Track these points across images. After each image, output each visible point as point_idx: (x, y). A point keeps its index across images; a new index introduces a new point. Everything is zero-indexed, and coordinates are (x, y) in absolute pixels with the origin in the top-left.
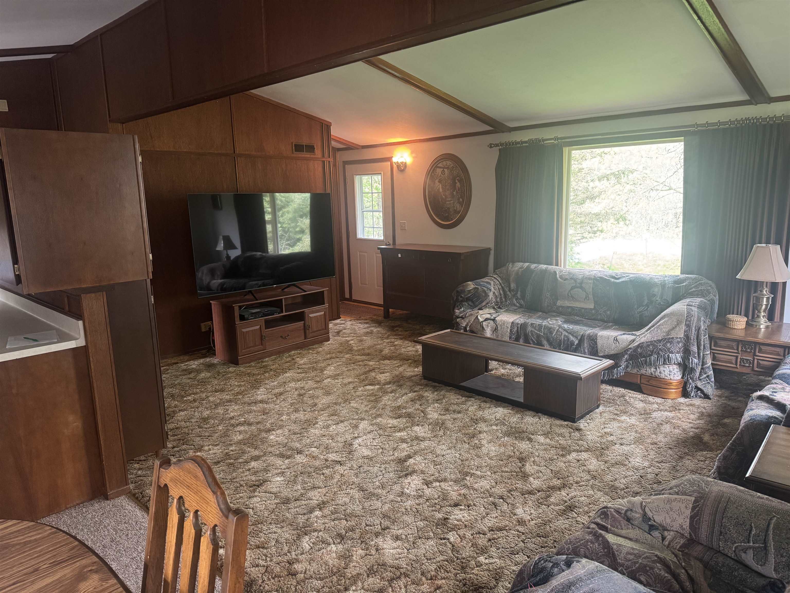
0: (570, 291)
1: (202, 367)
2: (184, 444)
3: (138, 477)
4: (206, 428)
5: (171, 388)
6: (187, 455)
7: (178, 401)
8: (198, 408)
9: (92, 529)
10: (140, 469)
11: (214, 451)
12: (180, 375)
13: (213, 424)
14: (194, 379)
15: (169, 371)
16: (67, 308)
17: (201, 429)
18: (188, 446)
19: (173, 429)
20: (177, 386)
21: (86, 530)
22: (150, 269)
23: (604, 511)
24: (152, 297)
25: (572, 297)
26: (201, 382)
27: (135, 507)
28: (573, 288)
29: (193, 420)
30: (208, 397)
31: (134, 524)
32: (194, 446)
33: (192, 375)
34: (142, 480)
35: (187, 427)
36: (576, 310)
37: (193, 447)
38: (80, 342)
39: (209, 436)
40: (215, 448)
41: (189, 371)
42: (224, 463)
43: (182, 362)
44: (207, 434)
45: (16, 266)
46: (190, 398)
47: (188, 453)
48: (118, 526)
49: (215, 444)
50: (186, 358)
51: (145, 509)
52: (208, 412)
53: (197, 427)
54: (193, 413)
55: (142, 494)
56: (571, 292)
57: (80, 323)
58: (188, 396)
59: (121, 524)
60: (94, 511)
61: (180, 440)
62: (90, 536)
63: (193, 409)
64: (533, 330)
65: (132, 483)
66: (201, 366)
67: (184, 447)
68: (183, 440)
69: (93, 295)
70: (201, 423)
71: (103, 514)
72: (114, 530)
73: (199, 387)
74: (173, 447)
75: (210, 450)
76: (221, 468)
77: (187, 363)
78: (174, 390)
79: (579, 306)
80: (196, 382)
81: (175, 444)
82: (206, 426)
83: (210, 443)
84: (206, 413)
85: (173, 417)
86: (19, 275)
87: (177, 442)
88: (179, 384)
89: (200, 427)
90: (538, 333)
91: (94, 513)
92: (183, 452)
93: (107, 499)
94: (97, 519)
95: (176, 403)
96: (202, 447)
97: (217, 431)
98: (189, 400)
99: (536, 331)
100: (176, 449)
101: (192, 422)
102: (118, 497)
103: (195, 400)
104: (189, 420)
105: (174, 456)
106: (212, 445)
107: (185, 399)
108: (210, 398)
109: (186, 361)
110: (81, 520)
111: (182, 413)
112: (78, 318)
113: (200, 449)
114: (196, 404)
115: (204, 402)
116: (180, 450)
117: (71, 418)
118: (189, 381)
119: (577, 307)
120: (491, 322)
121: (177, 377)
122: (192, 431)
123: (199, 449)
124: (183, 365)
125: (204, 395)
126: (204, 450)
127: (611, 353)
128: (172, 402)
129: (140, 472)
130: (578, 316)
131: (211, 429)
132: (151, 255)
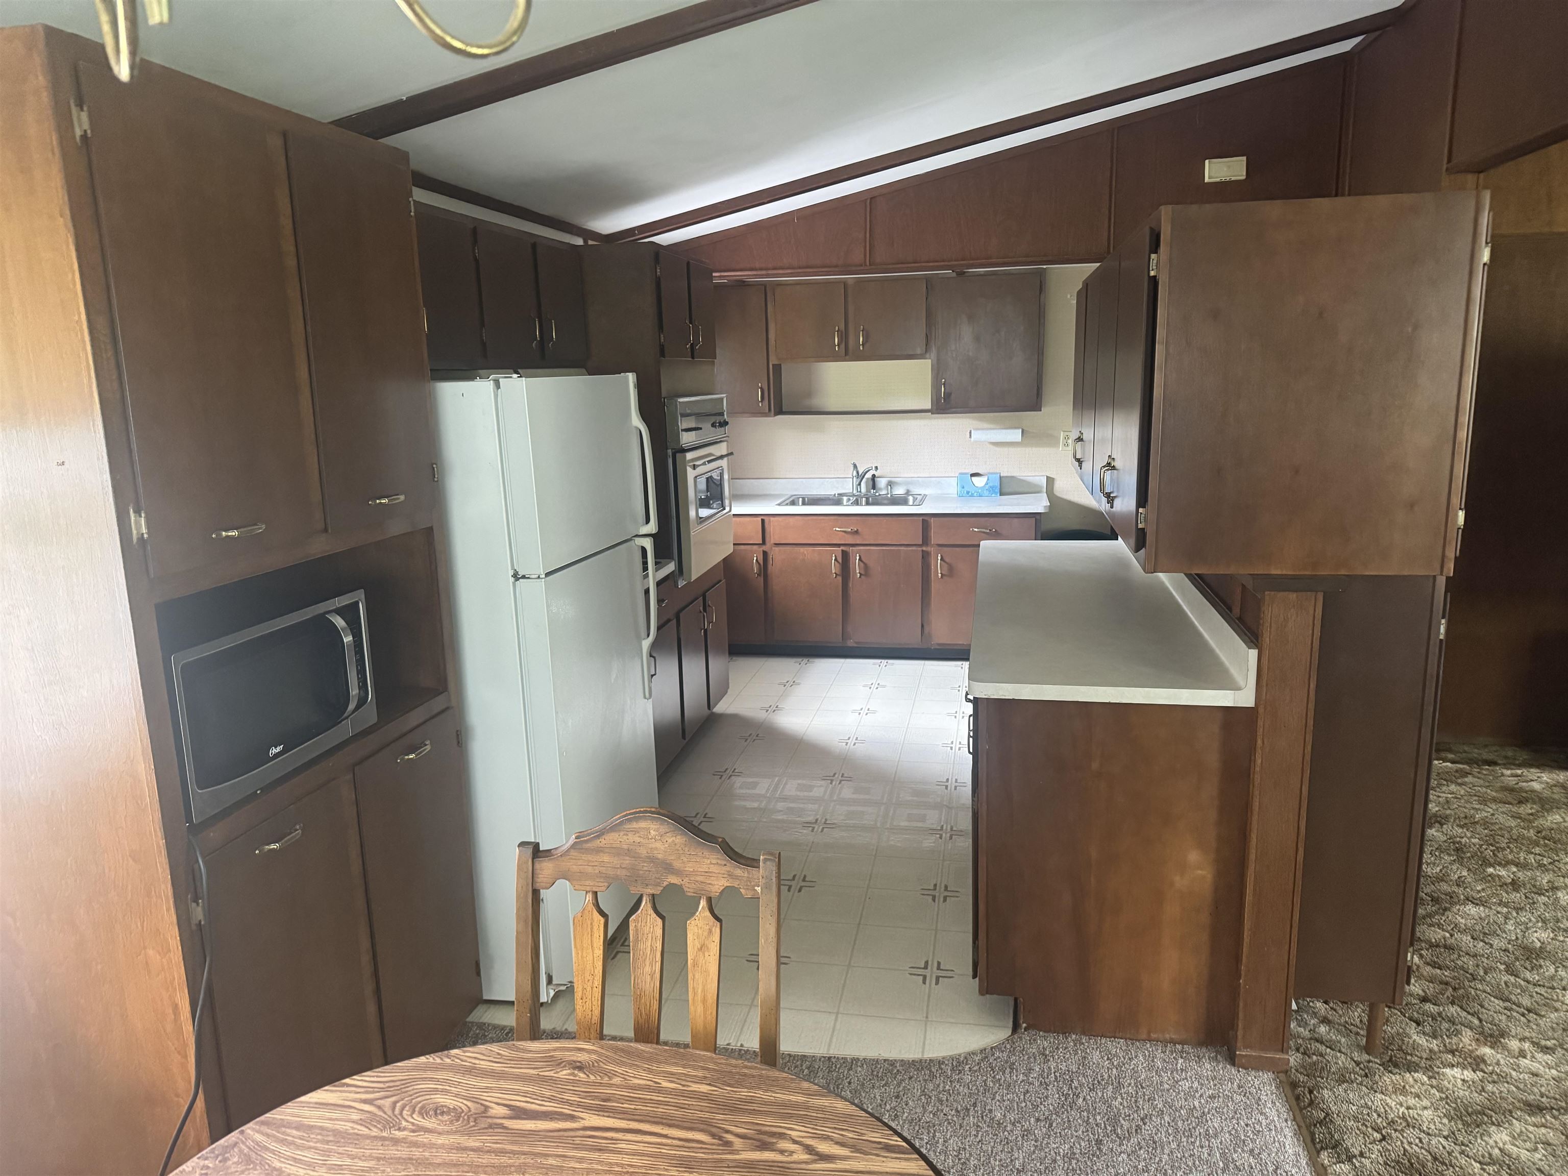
1: (1558, 794)
2: (1453, 1003)
3: (1317, 1040)
4: (1528, 982)
5: (1461, 827)
6: (1455, 1040)
7: (1469, 870)
8: (1518, 910)
9: (1180, 1124)
10: (1325, 1021)
11: (1536, 1067)
12: (1494, 800)
13: (1552, 978)
14: (1528, 821)
15: (1469, 779)
16: (1237, 611)
17: (1512, 979)
18: (1464, 1014)
19: (1437, 946)
20: (1479, 828)
21: (1167, 1118)
22: (1452, 553)
24: (1443, 621)
26: (1544, 838)
27: (1286, 1121)
29: (1495, 942)
30: (1554, 889)
31: (1271, 1169)
32: (1480, 1020)
33: (1526, 809)
34: (1321, 1055)
35: (1475, 956)
37: (1476, 1022)
38: (1245, 698)
39: (1529, 1011)
40: (1539, 1056)
41: (1520, 797)
42: (1555, 1117)
43: (1506, 766)
44: (1526, 1001)
45: (1141, 510)
46: (1503, 873)
47: (1458, 1033)
48: (1235, 1152)
49: (1543, 1043)
50: (1523, 756)
51: (1308, 1140)
52: (1545, 935)
53: (1502, 967)
54: (1501, 919)
55: (1311, 1092)
57: (1253, 654)
58: (1500, 864)
59: (1243, 1151)
60: (1199, 1077)
61: (1447, 984)
62: (1171, 1138)
63: (1505, 910)
65: (1298, 1050)
66: (1556, 790)
67: (1453, 1010)
68: (1455, 989)
69: (1293, 596)
70: (1517, 959)
71: (1212, 1097)
72: (1223, 1155)
73: (1537, 850)
74: (1424, 1000)
75: (1522, 1054)
76: (1543, 1130)
77: (1519, 772)
78: (1469, 834)
80: (1532, 833)
81: (1431, 989)
82: (1528, 975)
83: (1527, 1034)
84: (1539, 936)
85: (1445, 909)
86: (1143, 529)
87: (1438, 988)
88: (1485, 823)
89: (1510, 970)
91: (1196, 1085)
92: (1445, 1025)
93: (1232, 1059)
94: (1196, 1103)
95: (1465, 873)
96: (1503, 1034)
97: (1558, 1005)
98: (1499, 876)
100: (1429, 1007)
101: (1491, 946)
102: (1257, 1069)
103: (1515, 885)
104: (1483, 934)
105: (1418, 1024)
106: (1533, 1043)
107: (1490, 870)
108: (1560, 894)
109: (1519, 766)
110: (1166, 1086)
111: (1472, 910)
112: (1252, 642)
113: (1495, 1038)
114: (1516, 897)
115: (1542, 899)
116: (1440, 1014)
117: (1193, 856)
118: (1513, 823)
121: (1484, 801)
122: (1486, 973)
123: (1491, 1036)
124: (1508, 772)
125: (1544, 880)
126: (1505, 1048)
128: (1454, 867)
129: (1323, 1029)
131: (1542, 991)
132: (1461, 515)
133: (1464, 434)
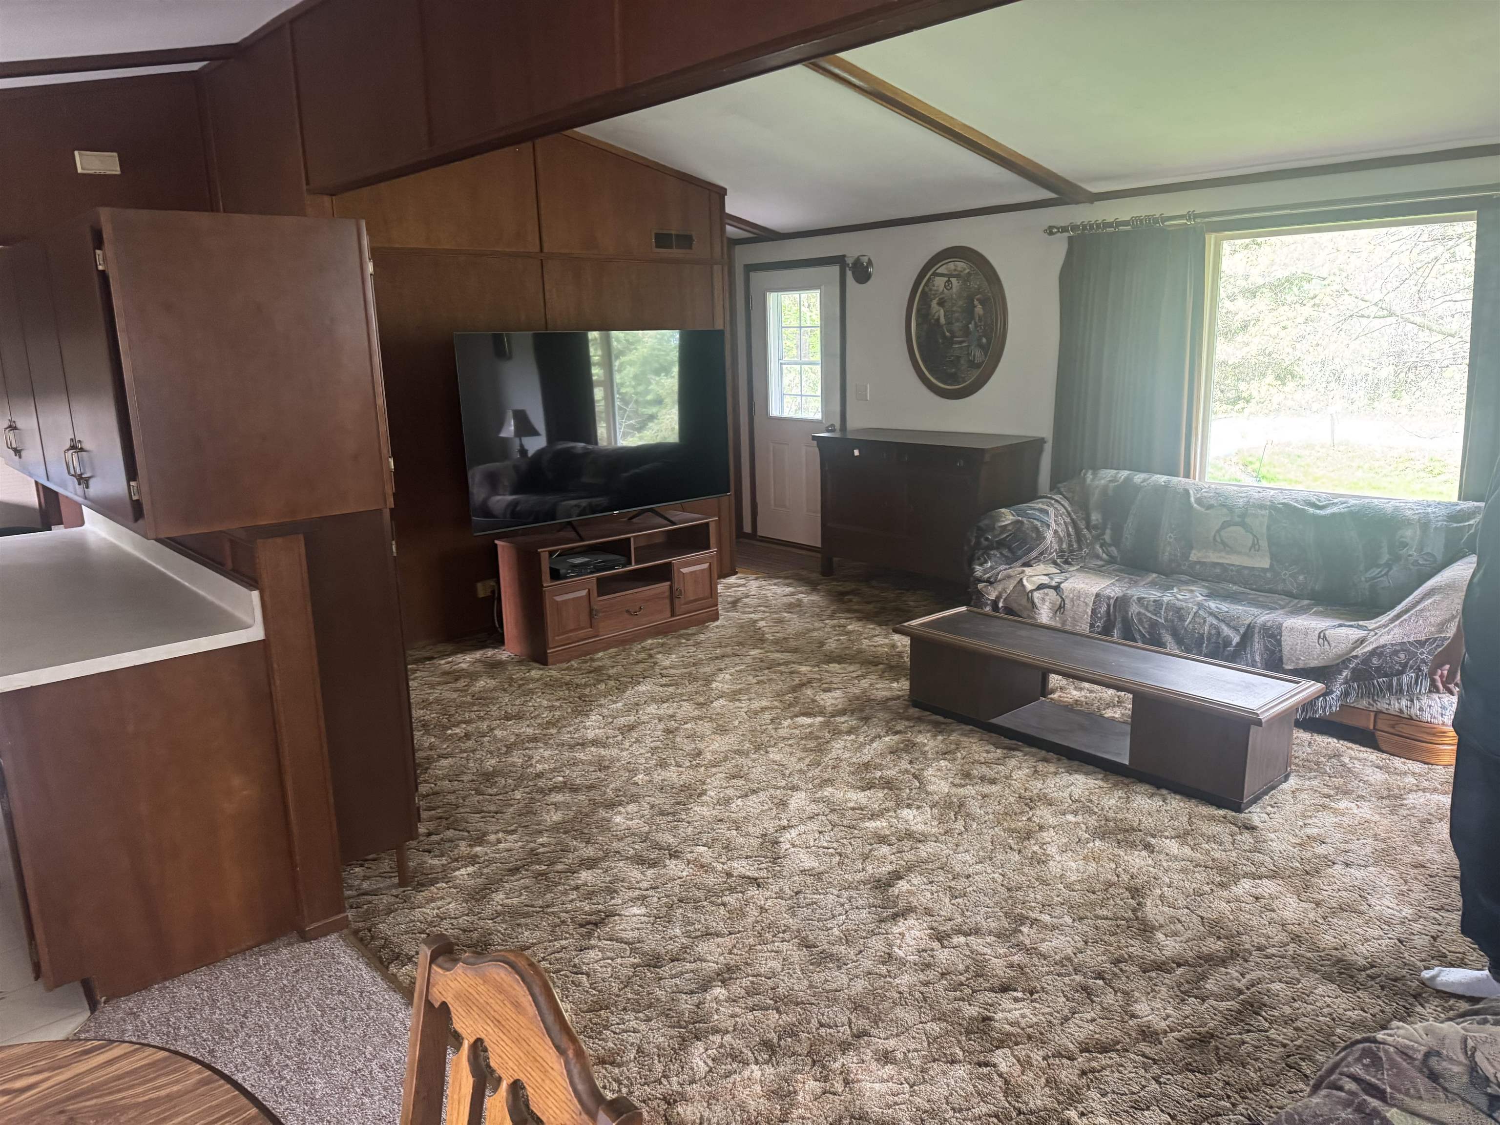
0: (1218, 531)
1: (479, 667)
2: (448, 829)
3: (364, 894)
4: (491, 795)
5: (423, 709)
6: (456, 851)
7: (435, 736)
8: (474, 751)
9: (276, 1003)
10: (366, 878)
11: (508, 845)
12: (439, 684)
13: (505, 787)
14: (463, 691)
15: (418, 674)
16: (229, 565)
17: (481, 797)
18: (457, 832)
19: (428, 795)
20: (435, 706)
21: (264, 1005)
22: (390, 489)
23: (1370, 1048)
24: (394, 542)
25: (1223, 543)
26: (477, 699)
27: (358, 959)
28: (1225, 525)
29: (465, 778)
30: (492, 730)
31: (357, 996)
32: (469, 832)
33: (461, 684)
34: (370, 902)
35: (454, 792)
36: (1232, 571)
37: (466, 834)
38: (255, 633)
39: (496, 813)
40: (510, 838)
41: (455, 676)
42: (527, 870)
43: (441, 657)
44: (493, 808)
45: (132, 483)
46: (458, 731)
47: (458, 846)
48: (327, 999)
49: (509, 829)
50: (450, 648)
51: (378, 964)
52: (493, 762)
53: (473, 792)
54: (464, 762)
55: (370, 931)
56: (1223, 533)
57: (255, 595)
58: (454, 726)
59: (333, 995)
60: (281, 963)
61: (440, 818)
62: (272, 1017)
63: (465, 755)
64: (1143, 611)
65: (351, 907)
66: (477, 664)
67: (450, 833)
68: (447, 819)
69: (279, 540)
70: (481, 783)
71: (297, 971)
72: (319, 1006)
73: (475, 708)
74: (429, 834)
75: (499, 841)
76: (522, 881)
77: (450, 659)
78: (428, 713)
79: (1237, 563)
80: (469, 699)
81: (432, 826)
82: (490, 791)
83: (499, 828)
84: (491, 763)
85: (427, 769)
86: (138, 500)
87: (435, 823)
88: (437, 701)
89: (479, 792)
90: (1154, 617)
91: (280, 969)
92: (448, 844)
93: (305, 937)
94: (285, 982)
95: (433, 740)
96: (485, 834)
97: (512, 802)
98: (456, 734)
99: (1149, 615)
100: (435, 838)
101: (463, 781)
102: (325, 935)
103: (467, 736)
104: (455, 776)
105: (429, 852)
106: (504, 832)
107: (449, 732)
108: (496, 732)
109: (449, 655)
110: (255, 982)
111: (444, 762)
112: (251, 585)
113: (480, 840)
114: (470, 744)
115: (486, 739)
116: (442, 839)
117: (237, 781)
118: (455, 695)
119: (1233, 565)
120: (1052, 592)
121: (432, 686)
122: (464, 801)
123: (478, 838)
124: (443, 662)
125: (484, 726)
126: (488, 842)
127: (1312, 665)
128: (425, 738)
129: (365, 885)
130: (1235, 583)
131: (500, 797)
132: (391, 461)
133: (381, 401)
